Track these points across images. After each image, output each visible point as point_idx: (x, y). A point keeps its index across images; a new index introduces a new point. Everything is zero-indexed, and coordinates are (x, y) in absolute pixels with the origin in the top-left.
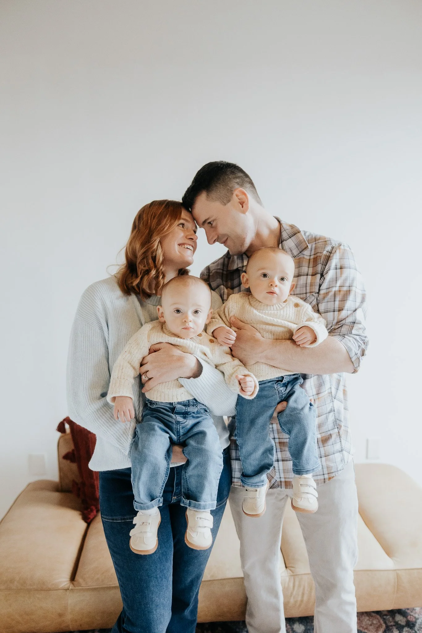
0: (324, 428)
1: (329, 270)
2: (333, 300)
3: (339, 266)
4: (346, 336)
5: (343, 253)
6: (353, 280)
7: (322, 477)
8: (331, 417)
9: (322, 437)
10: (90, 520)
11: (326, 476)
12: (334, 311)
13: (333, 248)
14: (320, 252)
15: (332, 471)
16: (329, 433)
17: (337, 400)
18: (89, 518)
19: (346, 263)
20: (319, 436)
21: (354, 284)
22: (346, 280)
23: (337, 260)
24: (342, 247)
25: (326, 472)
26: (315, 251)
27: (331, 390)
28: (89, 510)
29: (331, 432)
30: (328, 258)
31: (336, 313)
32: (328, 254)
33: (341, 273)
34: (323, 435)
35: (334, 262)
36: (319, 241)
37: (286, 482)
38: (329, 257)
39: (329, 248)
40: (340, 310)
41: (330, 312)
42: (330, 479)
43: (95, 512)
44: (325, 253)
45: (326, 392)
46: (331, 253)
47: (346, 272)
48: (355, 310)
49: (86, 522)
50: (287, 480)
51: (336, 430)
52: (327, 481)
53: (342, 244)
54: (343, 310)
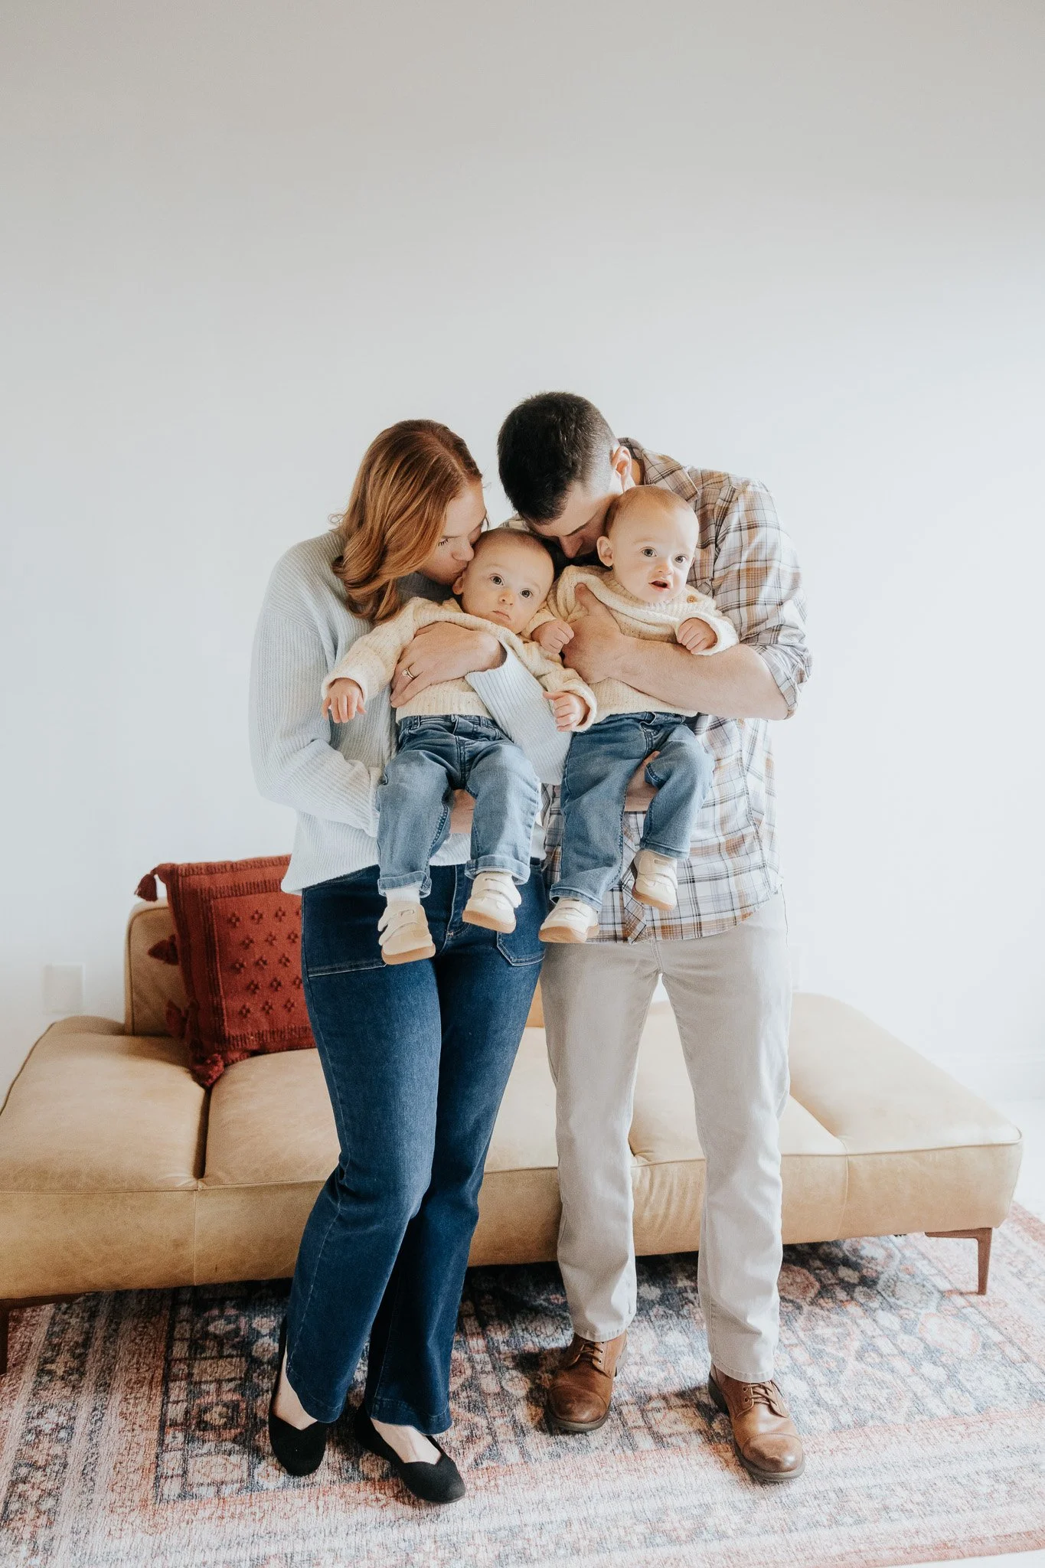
0: (730, 826)
1: (727, 533)
2: (736, 587)
3: (744, 525)
4: (768, 647)
5: (752, 500)
6: (774, 548)
7: (730, 915)
8: (742, 806)
9: (727, 842)
10: (210, 1081)
11: (738, 913)
12: (739, 607)
13: (734, 492)
14: (711, 502)
15: (749, 903)
16: (740, 834)
17: (751, 773)
18: (210, 1077)
19: (759, 517)
20: (722, 840)
21: (777, 556)
22: (759, 548)
23: (742, 513)
24: (750, 489)
25: (737, 905)
26: (702, 502)
27: (741, 754)
28: (209, 1061)
29: (744, 832)
30: (725, 513)
31: (743, 610)
32: (725, 504)
33: (751, 538)
34: (730, 837)
35: (735, 518)
36: (709, 482)
37: (663, 927)
38: (727, 509)
39: (725, 493)
40: (751, 603)
41: (731, 609)
42: (744, 916)
43: (221, 1064)
44: (720, 502)
45: (733, 757)
46: (730, 502)
47: (760, 535)
48: (781, 604)
49: (202, 1085)
50: (666, 923)
51: (752, 829)
52: (740, 921)
53: (751, 483)
54: (755, 604)
